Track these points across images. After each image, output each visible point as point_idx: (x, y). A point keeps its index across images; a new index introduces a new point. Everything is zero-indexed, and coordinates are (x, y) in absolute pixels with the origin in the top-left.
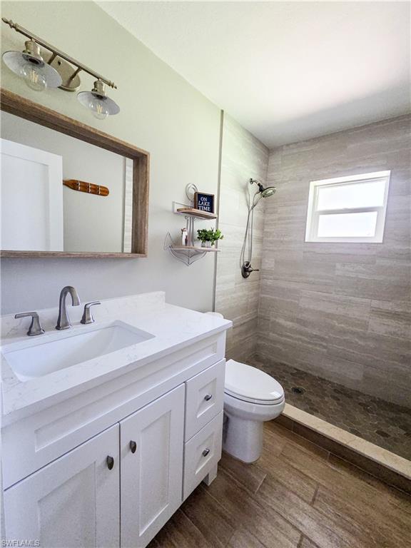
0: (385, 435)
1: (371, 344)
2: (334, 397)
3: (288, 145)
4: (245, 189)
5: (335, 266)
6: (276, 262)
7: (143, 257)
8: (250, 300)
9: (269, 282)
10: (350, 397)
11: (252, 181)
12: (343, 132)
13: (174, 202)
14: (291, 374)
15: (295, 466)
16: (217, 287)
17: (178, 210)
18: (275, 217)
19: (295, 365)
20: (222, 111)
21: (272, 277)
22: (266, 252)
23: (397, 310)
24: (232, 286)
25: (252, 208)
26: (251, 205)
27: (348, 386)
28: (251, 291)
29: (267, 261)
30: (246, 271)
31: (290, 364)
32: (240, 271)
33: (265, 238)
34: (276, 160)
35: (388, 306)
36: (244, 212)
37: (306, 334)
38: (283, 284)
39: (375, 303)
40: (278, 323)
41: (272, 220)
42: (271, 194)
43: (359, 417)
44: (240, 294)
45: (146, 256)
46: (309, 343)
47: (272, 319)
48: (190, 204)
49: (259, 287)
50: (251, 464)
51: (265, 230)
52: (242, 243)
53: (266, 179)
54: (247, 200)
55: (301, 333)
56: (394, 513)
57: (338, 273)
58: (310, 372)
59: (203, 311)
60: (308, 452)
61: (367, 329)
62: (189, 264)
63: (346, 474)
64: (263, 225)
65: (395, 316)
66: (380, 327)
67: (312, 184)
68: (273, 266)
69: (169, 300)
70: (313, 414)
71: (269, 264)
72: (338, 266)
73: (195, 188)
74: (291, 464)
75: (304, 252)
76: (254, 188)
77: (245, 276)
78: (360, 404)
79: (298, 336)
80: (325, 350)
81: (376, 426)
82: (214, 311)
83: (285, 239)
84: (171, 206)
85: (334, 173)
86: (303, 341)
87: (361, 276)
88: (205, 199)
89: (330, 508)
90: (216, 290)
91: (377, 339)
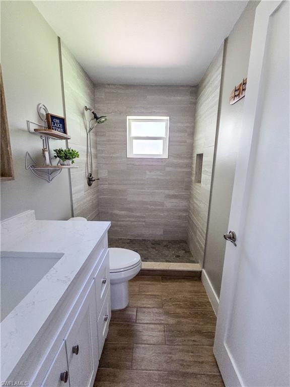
0: (178, 256)
1: (166, 214)
2: (152, 248)
3: (109, 85)
4: (83, 115)
5: (145, 173)
6: (109, 172)
7: (10, 180)
8: (94, 202)
9: (106, 187)
10: (159, 244)
11: (86, 109)
12: (144, 85)
13: (28, 121)
14: (127, 243)
15: (148, 294)
16: (73, 196)
17: (35, 130)
18: (103, 139)
19: (128, 238)
20: (59, 38)
21: (107, 183)
22: (101, 165)
23: (176, 194)
24: (83, 193)
25: (89, 131)
26: (88, 129)
27: (156, 239)
28: (94, 195)
29: (101, 172)
30: (90, 181)
31: (125, 238)
32: (86, 181)
33: (98, 155)
34: (101, 95)
35: (172, 192)
36: (84, 134)
37: (133, 217)
38: (114, 187)
39: (167, 192)
40: (114, 214)
41: (104, 141)
42: (103, 122)
43: (167, 253)
44: (88, 199)
45: (13, 179)
46: (135, 221)
47: (110, 212)
48: (44, 124)
49: (98, 191)
50: (127, 307)
51: (98, 149)
52: (85, 159)
53: (94, 108)
54: (84, 123)
55: (130, 217)
56: (192, 289)
57: (147, 177)
58: (137, 238)
59: (66, 219)
60: (152, 283)
61: (163, 206)
62: (49, 181)
63: (170, 283)
64: (96, 144)
65: (175, 197)
66: (169, 204)
67: (128, 117)
68: (106, 175)
69: (39, 217)
70: (147, 261)
71: (103, 174)
72: (148, 172)
73: (46, 109)
74: (146, 294)
75: (128, 164)
76: (88, 114)
77: (90, 185)
78: (165, 246)
79: (128, 219)
80: (144, 223)
81: (174, 254)
82: (73, 217)
83: (114, 155)
84: (26, 126)
85: (141, 113)
86: (132, 222)
87: (159, 178)
88: (57, 121)
89: (170, 304)
90: (73, 199)
91: (168, 210)
